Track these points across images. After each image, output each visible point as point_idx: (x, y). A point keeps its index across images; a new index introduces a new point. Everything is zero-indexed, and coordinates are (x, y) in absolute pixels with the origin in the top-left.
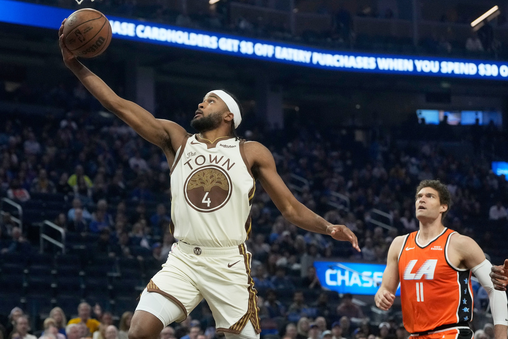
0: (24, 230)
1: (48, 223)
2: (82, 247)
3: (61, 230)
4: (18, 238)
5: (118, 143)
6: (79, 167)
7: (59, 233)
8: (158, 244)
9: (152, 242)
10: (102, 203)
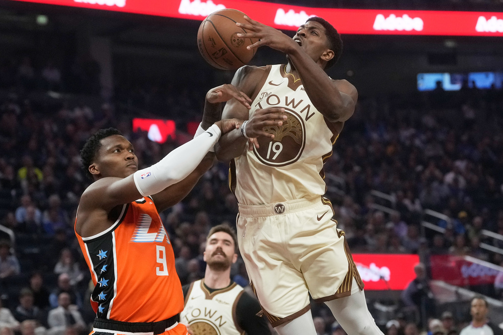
2: (35, 250)
3: (10, 232)
5: (70, 128)
7: (7, 236)
10: (54, 198)
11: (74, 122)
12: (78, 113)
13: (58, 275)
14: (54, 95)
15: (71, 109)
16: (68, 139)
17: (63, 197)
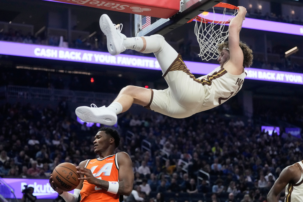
0: (189, 175)
1: (201, 171)
3: (208, 174)
4: (186, 179)
5: (235, 130)
6: (216, 143)
7: (207, 176)
8: (256, 180)
9: (253, 179)
10: (228, 160)
11: (236, 127)
12: (238, 123)
13: (229, 193)
14: (228, 116)
15: (235, 122)
16: (234, 135)
17: (232, 160)
